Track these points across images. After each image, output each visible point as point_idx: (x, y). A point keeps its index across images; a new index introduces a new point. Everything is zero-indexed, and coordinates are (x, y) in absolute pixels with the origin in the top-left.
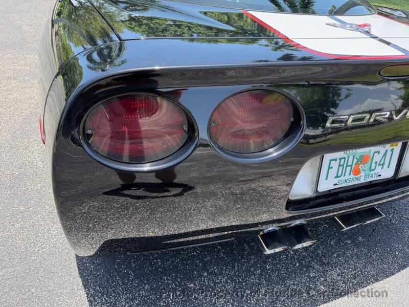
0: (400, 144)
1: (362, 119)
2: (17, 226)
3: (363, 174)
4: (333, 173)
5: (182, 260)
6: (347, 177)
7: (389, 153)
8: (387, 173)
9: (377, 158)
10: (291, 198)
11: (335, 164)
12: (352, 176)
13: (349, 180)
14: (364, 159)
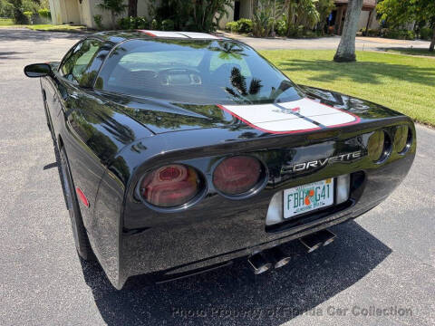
0: (332, 179)
1: (302, 167)
2: (37, 291)
3: (312, 204)
4: (292, 204)
5: (189, 297)
6: (302, 206)
7: (326, 187)
8: (329, 202)
9: (319, 192)
10: (268, 224)
11: (292, 198)
12: (305, 205)
13: (304, 209)
14: (310, 193)
